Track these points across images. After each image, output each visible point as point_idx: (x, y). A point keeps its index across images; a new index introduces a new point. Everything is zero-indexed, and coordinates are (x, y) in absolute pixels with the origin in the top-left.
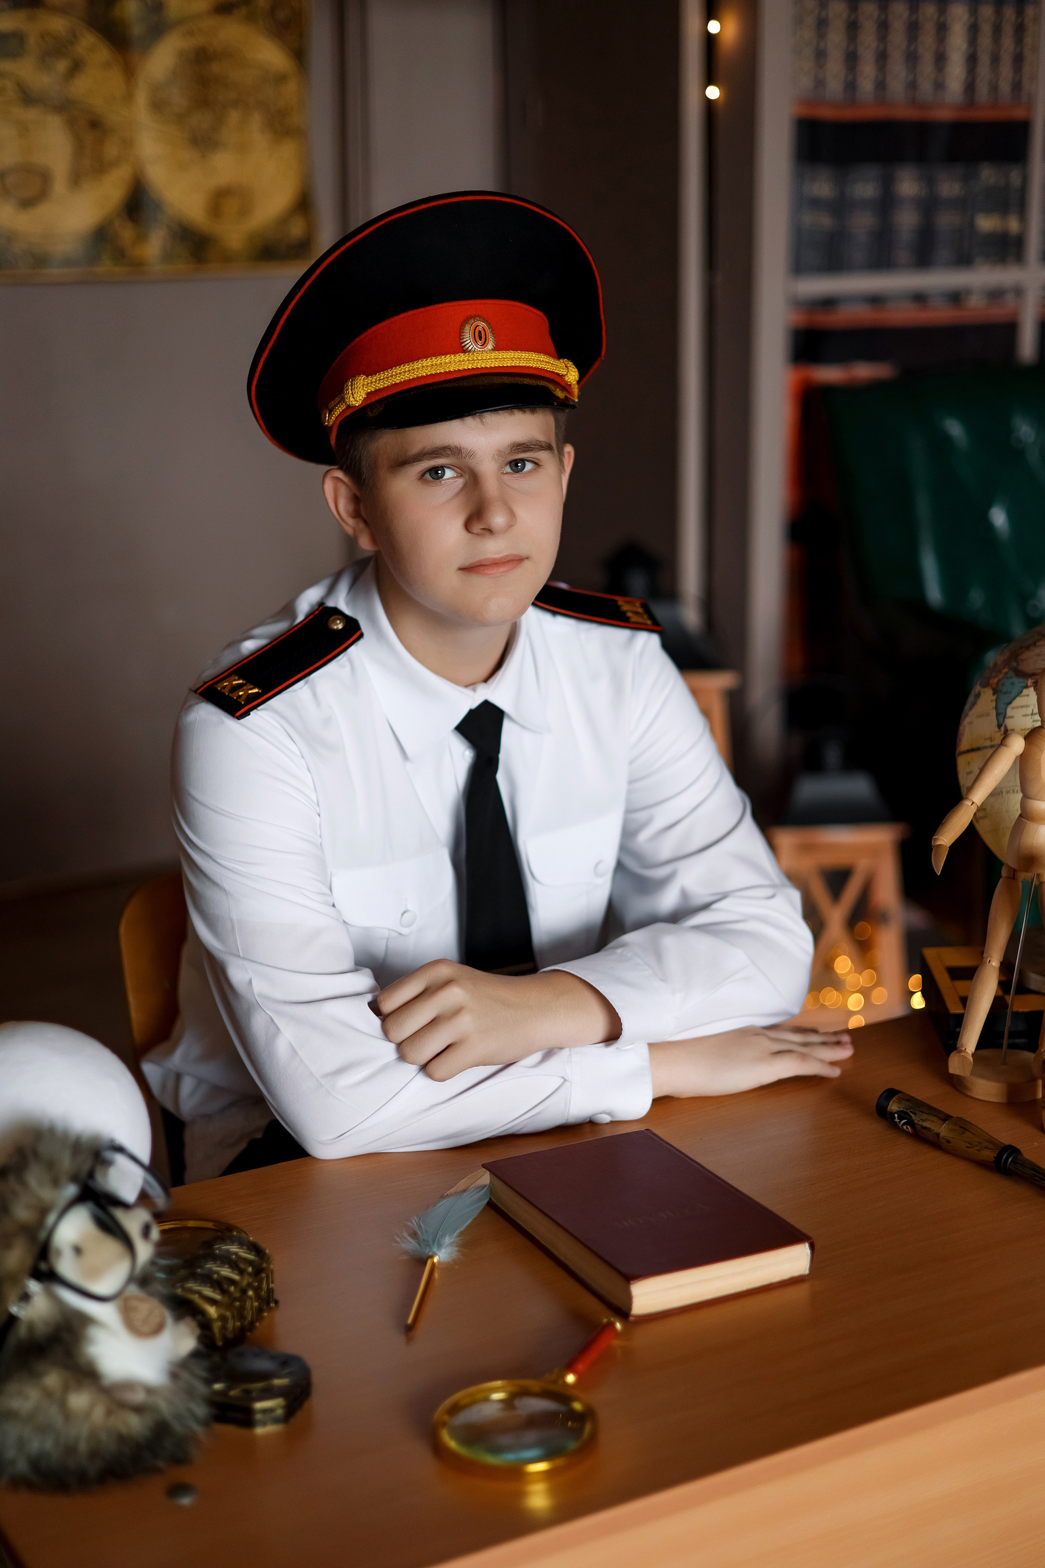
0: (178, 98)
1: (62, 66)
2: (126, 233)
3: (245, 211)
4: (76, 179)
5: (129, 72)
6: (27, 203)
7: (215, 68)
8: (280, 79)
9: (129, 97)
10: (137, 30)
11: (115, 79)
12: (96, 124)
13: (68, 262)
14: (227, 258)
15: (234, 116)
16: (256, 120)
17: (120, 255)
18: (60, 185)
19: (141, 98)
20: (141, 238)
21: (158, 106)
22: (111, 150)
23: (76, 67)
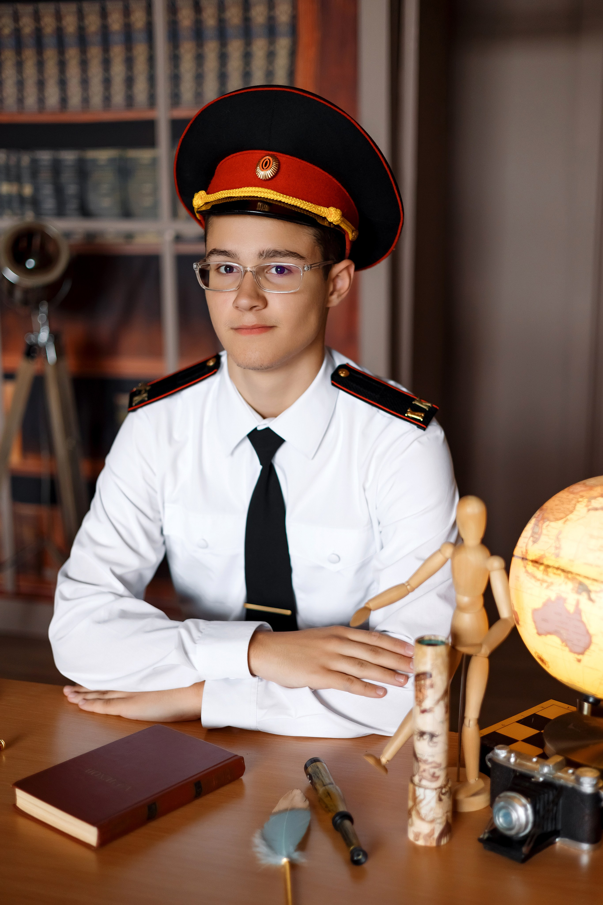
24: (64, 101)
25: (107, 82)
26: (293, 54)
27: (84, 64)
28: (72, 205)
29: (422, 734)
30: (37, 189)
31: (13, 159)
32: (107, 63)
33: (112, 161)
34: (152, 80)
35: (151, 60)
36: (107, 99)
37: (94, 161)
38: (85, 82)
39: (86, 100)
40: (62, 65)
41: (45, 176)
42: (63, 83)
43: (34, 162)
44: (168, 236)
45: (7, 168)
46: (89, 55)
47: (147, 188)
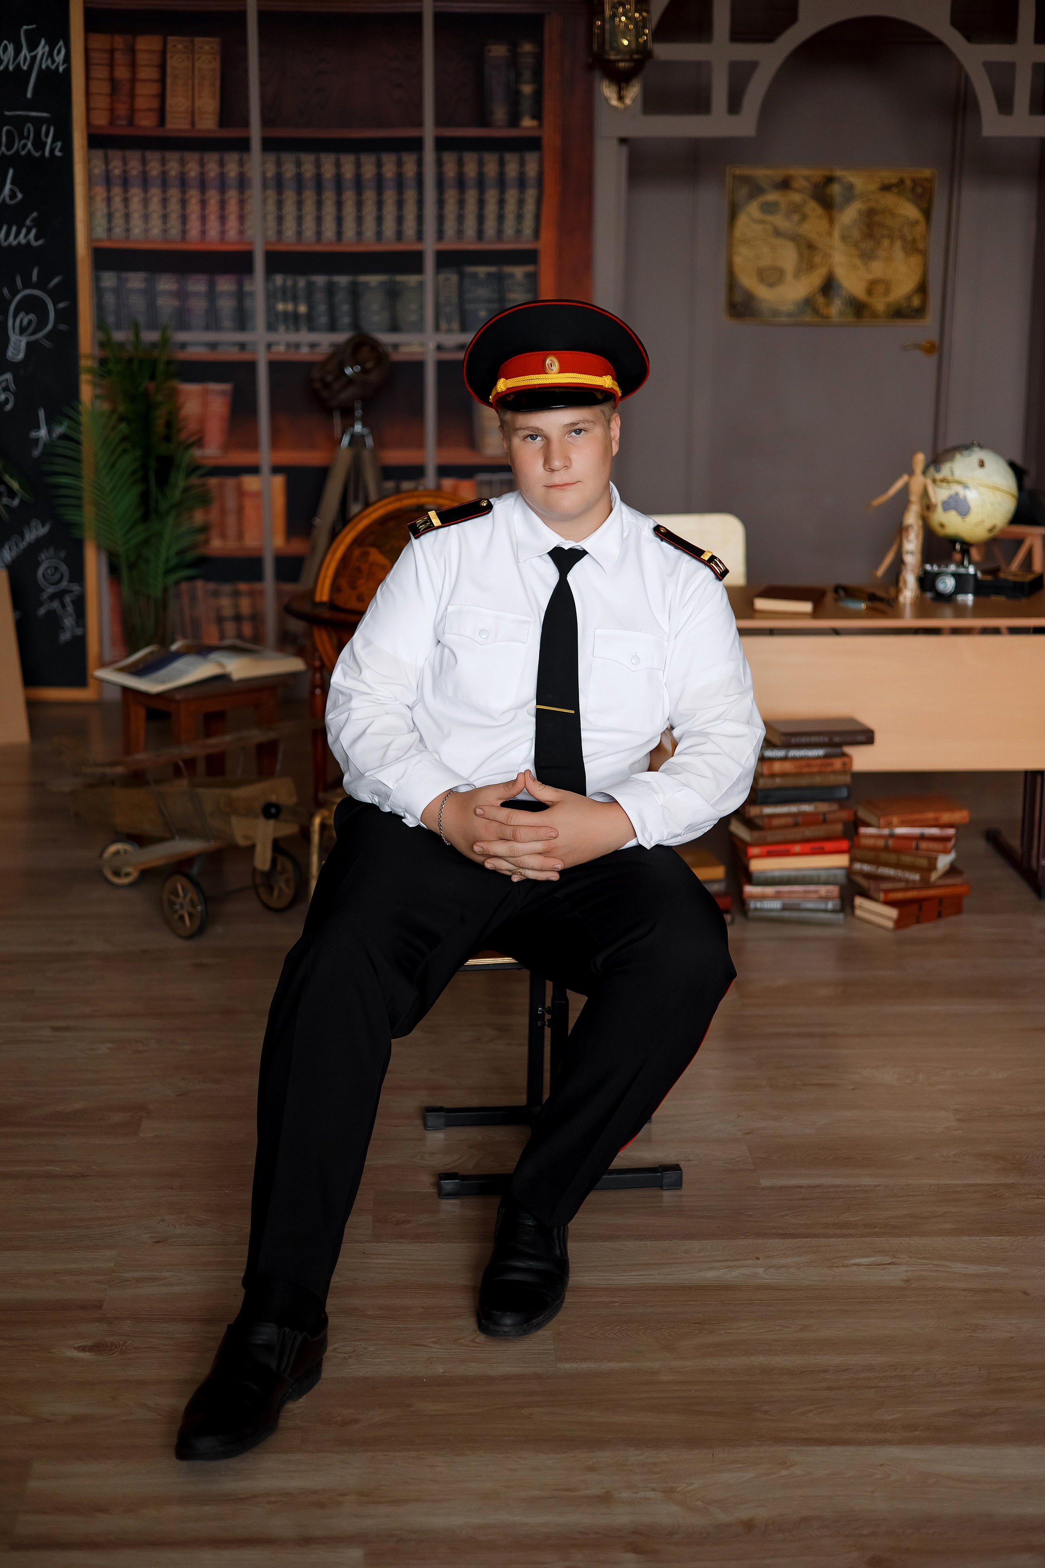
0: (856, 234)
1: (796, 218)
2: (821, 300)
3: (887, 292)
4: (797, 274)
5: (831, 221)
6: (771, 285)
7: (878, 218)
8: (914, 223)
9: (830, 234)
10: (838, 199)
11: (825, 224)
12: (811, 247)
13: (790, 315)
14: (875, 315)
15: (886, 243)
16: (898, 244)
17: (816, 311)
18: (789, 277)
19: (837, 233)
20: (828, 304)
21: (844, 238)
22: (817, 259)
23: (804, 218)
24: (339, 234)
25: (379, 220)
26: (539, 202)
27: (359, 205)
28: (346, 320)
29: (907, 552)
30: (311, 307)
31: (289, 283)
32: (380, 204)
33: (382, 284)
34: (420, 219)
35: (420, 203)
36: (379, 234)
37: (366, 284)
38: (359, 220)
39: (359, 233)
40: (339, 204)
41: (320, 296)
42: (339, 220)
43: (310, 285)
44: (432, 346)
45: (284, 289)
46: (364, 197)
47: (413, 307)
